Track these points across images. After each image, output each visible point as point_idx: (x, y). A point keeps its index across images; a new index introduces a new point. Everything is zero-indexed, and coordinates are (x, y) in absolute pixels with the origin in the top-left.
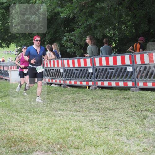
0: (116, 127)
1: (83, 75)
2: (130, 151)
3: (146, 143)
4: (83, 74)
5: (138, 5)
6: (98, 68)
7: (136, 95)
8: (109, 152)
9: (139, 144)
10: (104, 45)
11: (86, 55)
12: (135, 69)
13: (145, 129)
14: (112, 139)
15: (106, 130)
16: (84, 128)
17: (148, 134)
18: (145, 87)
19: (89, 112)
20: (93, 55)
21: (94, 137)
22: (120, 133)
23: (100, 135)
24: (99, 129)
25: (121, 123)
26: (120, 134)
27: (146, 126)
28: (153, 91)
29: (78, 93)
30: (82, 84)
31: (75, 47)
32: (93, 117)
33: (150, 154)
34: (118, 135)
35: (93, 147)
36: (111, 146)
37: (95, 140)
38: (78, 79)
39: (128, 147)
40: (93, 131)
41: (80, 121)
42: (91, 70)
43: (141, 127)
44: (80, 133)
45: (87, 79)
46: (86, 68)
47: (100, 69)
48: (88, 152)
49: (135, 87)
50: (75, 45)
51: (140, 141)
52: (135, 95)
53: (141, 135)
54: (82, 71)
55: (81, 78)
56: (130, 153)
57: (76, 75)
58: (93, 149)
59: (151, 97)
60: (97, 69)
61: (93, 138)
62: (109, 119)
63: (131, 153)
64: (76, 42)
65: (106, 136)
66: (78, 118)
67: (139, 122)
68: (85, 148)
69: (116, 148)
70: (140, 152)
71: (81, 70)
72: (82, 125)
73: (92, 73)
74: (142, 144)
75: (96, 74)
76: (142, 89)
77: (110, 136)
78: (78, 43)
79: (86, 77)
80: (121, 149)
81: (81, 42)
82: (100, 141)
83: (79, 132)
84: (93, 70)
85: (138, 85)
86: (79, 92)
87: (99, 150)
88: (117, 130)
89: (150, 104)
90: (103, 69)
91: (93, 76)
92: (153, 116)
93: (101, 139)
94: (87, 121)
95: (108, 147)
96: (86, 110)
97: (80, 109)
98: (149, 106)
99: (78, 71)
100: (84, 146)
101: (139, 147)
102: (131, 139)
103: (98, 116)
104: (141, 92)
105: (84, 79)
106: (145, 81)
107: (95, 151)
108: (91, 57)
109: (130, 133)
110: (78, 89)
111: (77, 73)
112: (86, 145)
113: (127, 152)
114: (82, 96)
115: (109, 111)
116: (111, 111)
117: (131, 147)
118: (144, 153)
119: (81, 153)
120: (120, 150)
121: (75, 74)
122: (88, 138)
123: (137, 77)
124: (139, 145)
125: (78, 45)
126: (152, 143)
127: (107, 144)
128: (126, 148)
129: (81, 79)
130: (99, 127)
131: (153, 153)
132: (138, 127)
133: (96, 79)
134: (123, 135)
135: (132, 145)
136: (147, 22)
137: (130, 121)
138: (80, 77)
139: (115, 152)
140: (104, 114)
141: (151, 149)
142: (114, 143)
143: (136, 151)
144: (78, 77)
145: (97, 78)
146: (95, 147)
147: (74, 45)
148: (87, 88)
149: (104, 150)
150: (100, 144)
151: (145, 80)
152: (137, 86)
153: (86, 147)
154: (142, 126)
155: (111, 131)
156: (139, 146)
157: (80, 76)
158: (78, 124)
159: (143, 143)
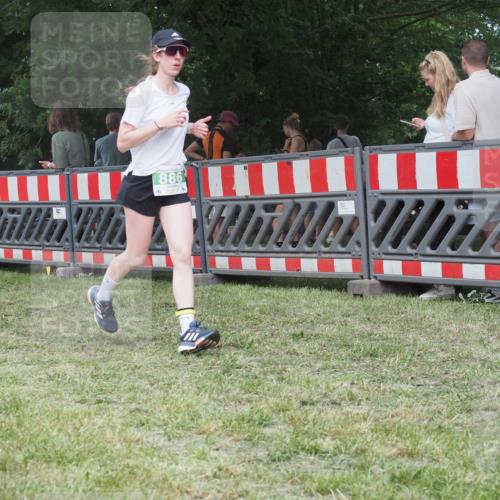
0: (133, 399)
1: (36, 231)
2: (174, 475)
3: (226, 450)
4: (34, 227)
5: (221, 9)
6: (85, 208)
7: (206, 295)
8: (105, 480)
9: (203, 453)
10: (108, 133)
11: (49, 164)
12: (204, 212)
13: (226, 405)
14: (116, 438)
15: (100, 409)
16: (29, 401)
17: (234, 422)
18: (235, 272)
19: (49, 351)
20: (69, 165)
21: (60, 430)
22: (144, 417)
23: (78, 425)
24: (78, 405)
25: (152, 385)
26: (144, 420)
27: (231, 395)
28: (260, 285)
29: (16, 289)
30: (31, 257)
31: (14, 138)
32: (59, 368)
33: (237, 484)
34: (137, 426)
35: (54, 465)
36: (113, 460)
37: (60, 441)
38: (17, 242)
39: (169, 465)
40: (58, 413)
41: (15, 380)
42: (60, 214)
43: (215, 400)
44: (14, 420)
45: (48, 241)
46: (44, 208)
47: (90, 210)
48: (36, 481)
49: (201, 272)
50: (13, 130)
51: (206, 443)
52: (202, 297)
53: (213, 426)
54: (32, 215)
55: (27, 237)
56: (173, 482)
57: (13, 228)
58: (55, 472)
59: (253, 303)
60: (80, 211)
61: (57, 436)
62: (113, 372)
63: (175, 484)
64: (17, 123)
65: (100, 427)
66: (12, 369)
67: (209, 384)
68: (26, 466)
69: (128, 466)
70: (207, 477)
71: (29, 212)
72: (23, 392)
73: (65, 224)
74: (214, 454)
75: (76, 227)
76: (226, 278)
77: (113, 428)
78: (22, 126)
79: (43, 236)
80: (145, 469)
81: (35, 121)
82: (78, 443)
83: (11, 415)
84: (69, 212)
85: (213, 264)
86: (20, 283)
87: (72, 475)
88: (137, 409)
89: (247, 326)
90: (101, 209)
91: (67, 234)
92: (255, 364)
93: (82, 439)
94: (40, 380)
95: (105, 465)
96: (38, 343)
97: (18, 341)
98: (243, 333)
99: (19, 217)
100: (25, 462)
101: (203, 462)
102: (179, 438)
103: (79, 363)
104: (221, 286)
105: (37, 243)
106: (234, 252)
107: (59, 478)
108: (63, 170)
109: (176, 418)
110: (16, 274)
111: (15, 221)
112: (32, 458)
113: (165, 480)
114: (28, 299)
115: (115, 347)
116: (122, 349)
117: (177, 464)
118: (218, 481)
119: (12, 484)
120: (140, 473)
121: (8, 226)
122: (38, 435)
123: (211, 240)
124: (202, 456)
125: (22, 131)
126: (245, 451)
127: (102, 453)
128: (161, 467)
129: (27, 243)
130: (79, 398)
131: (247, 483)
132: (206, 398)
133: (77, 244)
134: (155, 424)
135: (180, 457)
136: (251, 64)
137: (180, 381)
138: (24, 235)
139: (124, 480)
140: (99, 357)
141: (241, 469)
142: (125, 451)
143: (193, 476)
144: (18, 236)
145: (79, 240)
146: (59, 463)
147: (8, 131)
148: (45, 271)
149: (88, 474)
150: (78, 455)
151: (234, 248)
152: (209, 269)
153: (29, 465)
154: (218, 395)
155: (115, 413)
156: (204, 459)
157: (25, 231)
158: (9, 389)
159: (217, 450)
